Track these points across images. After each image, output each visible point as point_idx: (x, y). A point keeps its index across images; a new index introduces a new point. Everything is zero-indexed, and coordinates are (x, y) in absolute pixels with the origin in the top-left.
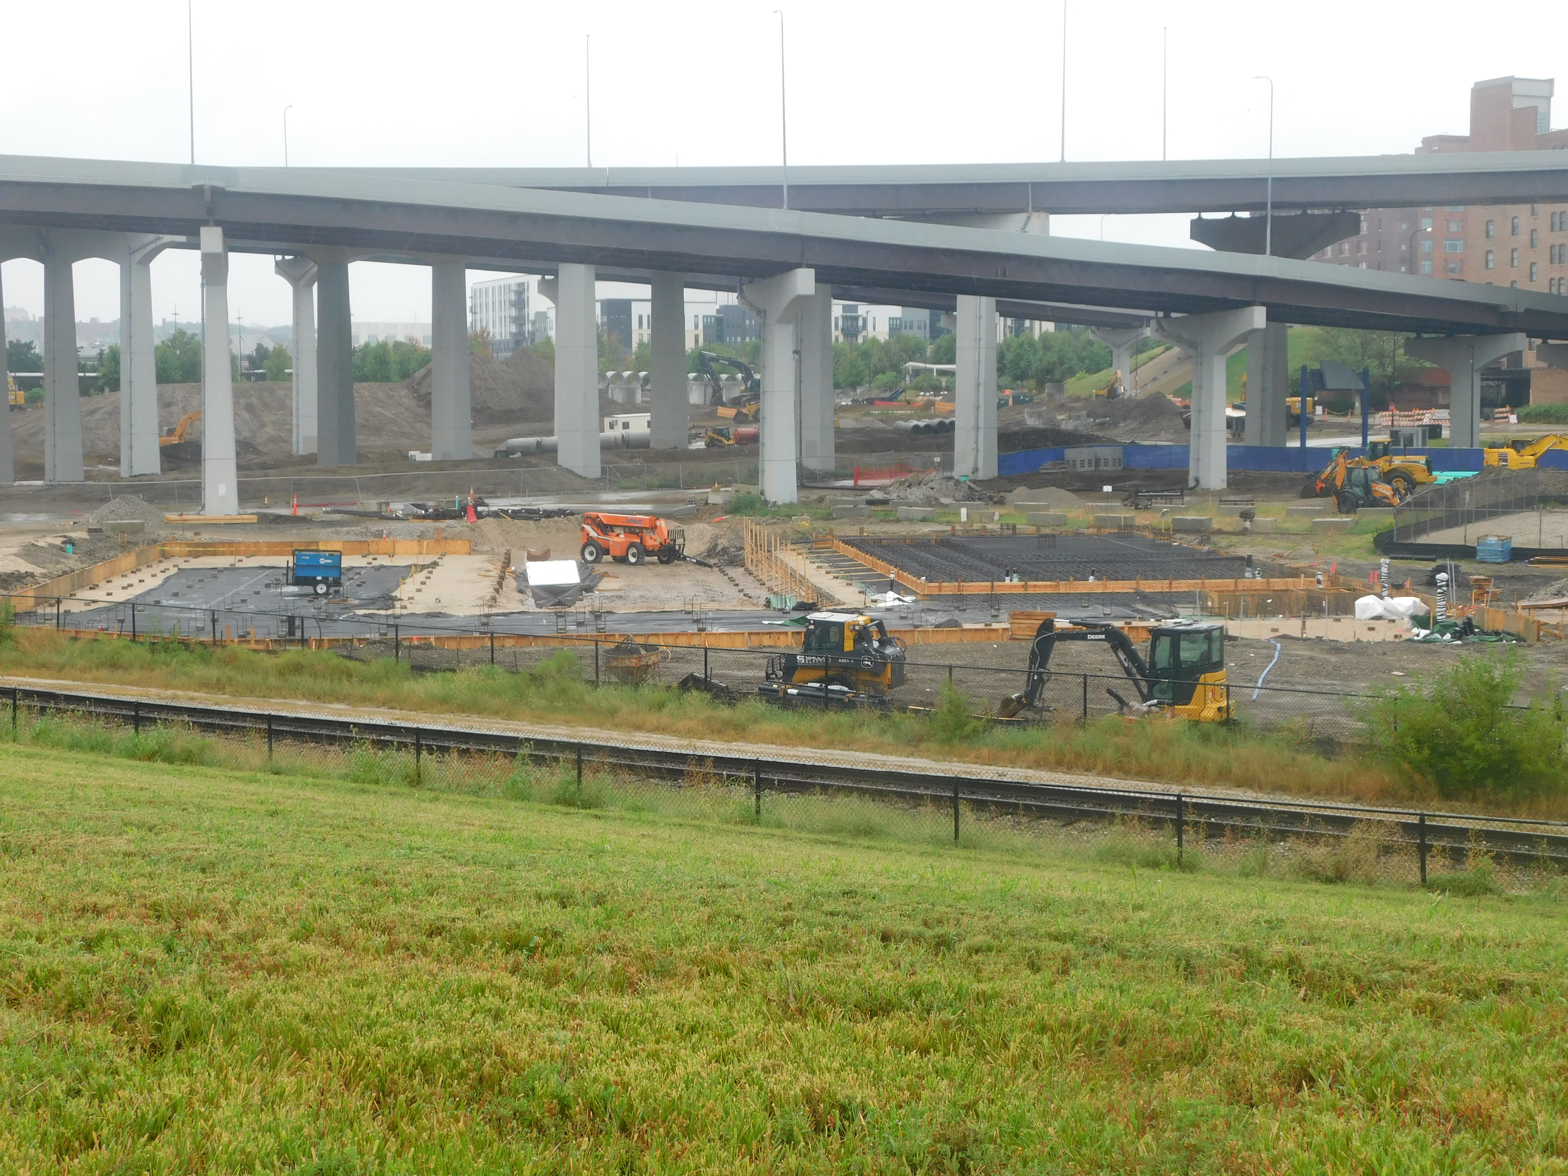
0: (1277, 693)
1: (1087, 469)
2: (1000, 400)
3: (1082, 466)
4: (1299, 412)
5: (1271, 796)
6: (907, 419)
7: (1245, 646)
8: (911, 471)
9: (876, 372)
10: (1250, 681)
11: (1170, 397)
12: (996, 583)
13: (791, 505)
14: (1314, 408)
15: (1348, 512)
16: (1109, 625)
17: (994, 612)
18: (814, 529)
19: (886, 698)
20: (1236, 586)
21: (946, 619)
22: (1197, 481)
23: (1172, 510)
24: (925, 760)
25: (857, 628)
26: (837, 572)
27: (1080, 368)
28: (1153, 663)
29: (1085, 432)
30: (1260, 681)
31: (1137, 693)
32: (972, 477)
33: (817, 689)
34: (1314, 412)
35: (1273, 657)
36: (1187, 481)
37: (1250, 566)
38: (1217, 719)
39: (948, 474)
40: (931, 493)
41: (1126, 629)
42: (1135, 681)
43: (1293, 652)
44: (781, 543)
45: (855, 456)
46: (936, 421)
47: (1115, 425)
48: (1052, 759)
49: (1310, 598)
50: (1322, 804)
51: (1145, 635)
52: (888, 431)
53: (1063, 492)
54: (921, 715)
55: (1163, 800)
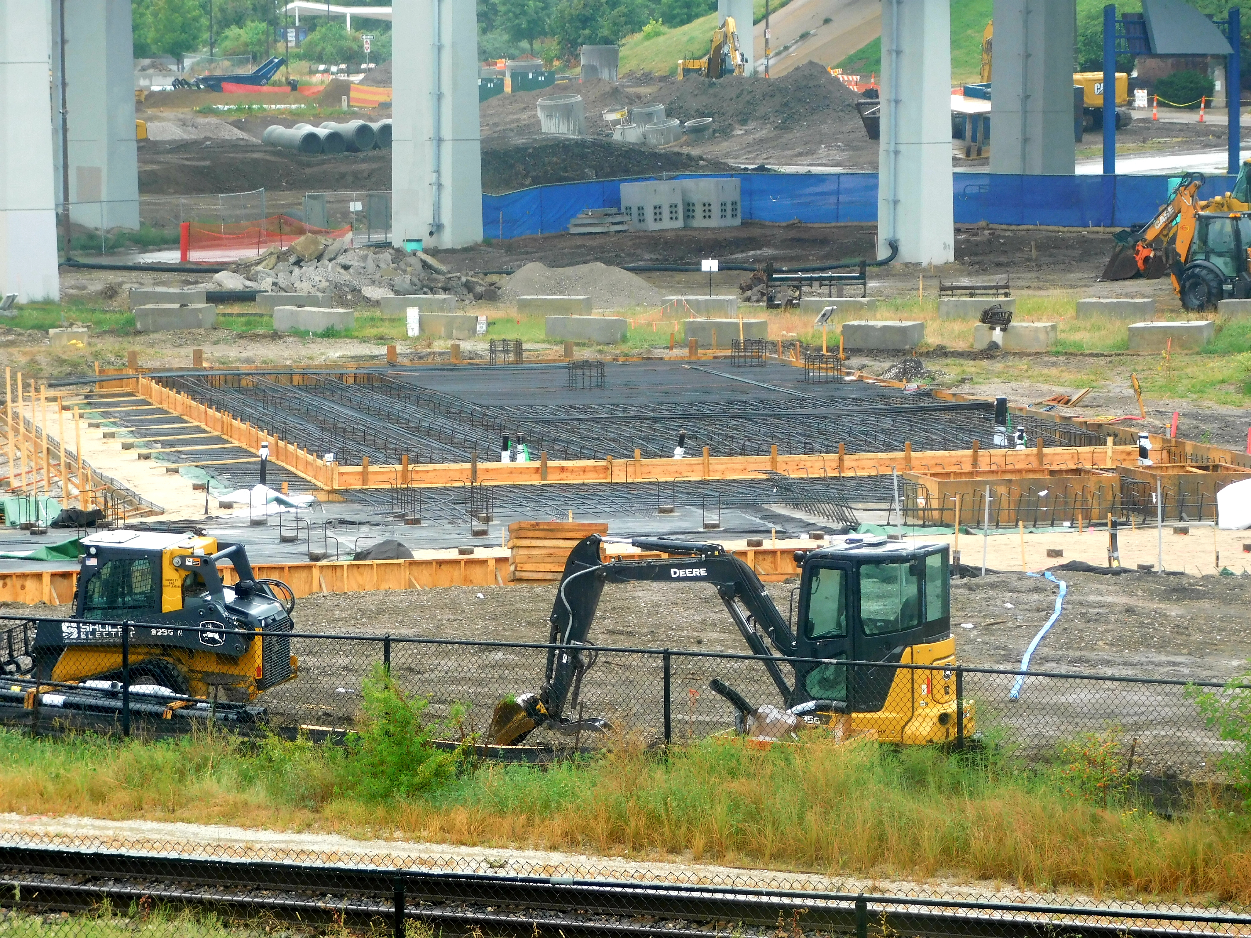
0: (1060, 683)
1: (667, 224)
2: (486, 80)
3: (658, 219)
4: (1099, 102)
5: (1050, 896)
6: (291, 120)
7: (993, 586)
8: (301, 232)
9: (225, 23)
10: (1006, 659)
11: (836, 73)
12: (482, 465)
13: (46, 304)
14: (1131, 93)
15: (1201, 308)
16: (713, 548)
17: (478, 526)
18: (96, 355)
19: (253, 710)
20: (975, 464)
21: (379, 539)
22: (894, 247)
23: (844, 308)
24: (334, 838)
25: (189, 562)
26: (148, 445)
27: (652, 14)
28: (806, 625)
29: (662, 149)
30: (1026, 659)
31: (774, 689)
32: (429, 242)
33: (107, 694)
34: (1130, 104)
35: (1051, 608)
36: (872, 246)
37: (1003, 423)
38: (939, 738)
39: (378, 237)
40: (345, 276)
41: (751, 556)
42: (770, 664)
43: (1092, 598)
44: (26, 386)
45: (183, 200)
46: (354, 124)
47: (725, 132)
48: (601, 828)
49: (1124, 487)
50: (1152, 910)
51: (789, 567)
52: (254, 148)
53: (618, 274)
54: (327, 743)
55: (827, 910)
